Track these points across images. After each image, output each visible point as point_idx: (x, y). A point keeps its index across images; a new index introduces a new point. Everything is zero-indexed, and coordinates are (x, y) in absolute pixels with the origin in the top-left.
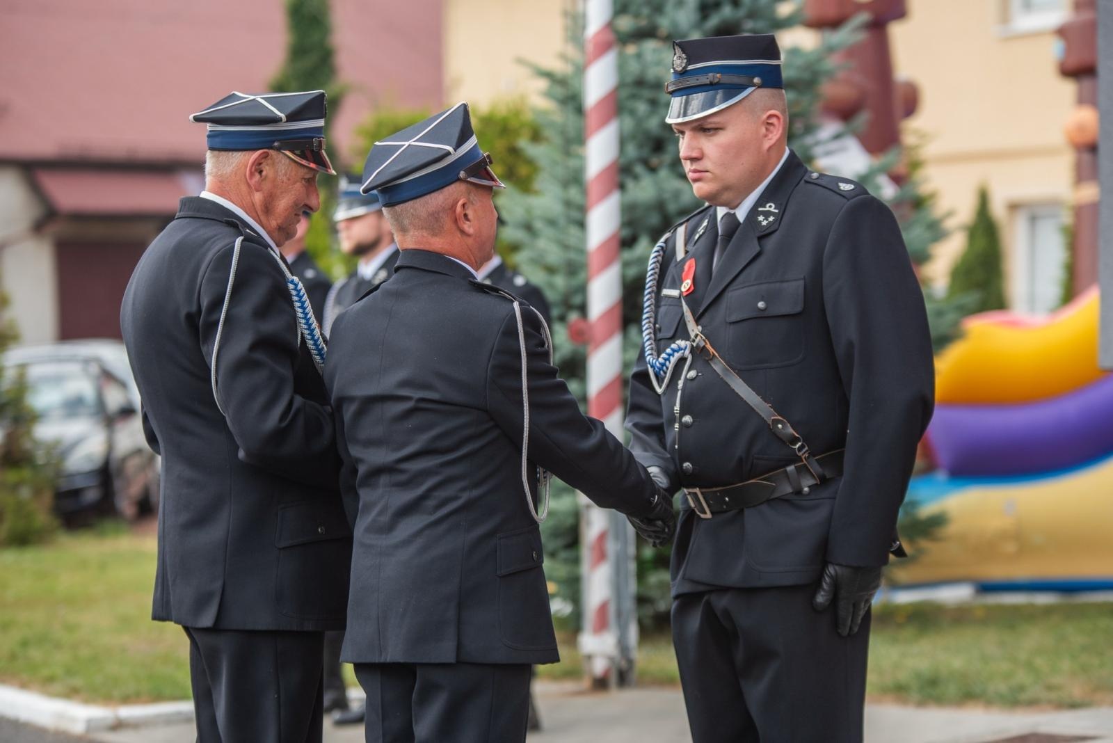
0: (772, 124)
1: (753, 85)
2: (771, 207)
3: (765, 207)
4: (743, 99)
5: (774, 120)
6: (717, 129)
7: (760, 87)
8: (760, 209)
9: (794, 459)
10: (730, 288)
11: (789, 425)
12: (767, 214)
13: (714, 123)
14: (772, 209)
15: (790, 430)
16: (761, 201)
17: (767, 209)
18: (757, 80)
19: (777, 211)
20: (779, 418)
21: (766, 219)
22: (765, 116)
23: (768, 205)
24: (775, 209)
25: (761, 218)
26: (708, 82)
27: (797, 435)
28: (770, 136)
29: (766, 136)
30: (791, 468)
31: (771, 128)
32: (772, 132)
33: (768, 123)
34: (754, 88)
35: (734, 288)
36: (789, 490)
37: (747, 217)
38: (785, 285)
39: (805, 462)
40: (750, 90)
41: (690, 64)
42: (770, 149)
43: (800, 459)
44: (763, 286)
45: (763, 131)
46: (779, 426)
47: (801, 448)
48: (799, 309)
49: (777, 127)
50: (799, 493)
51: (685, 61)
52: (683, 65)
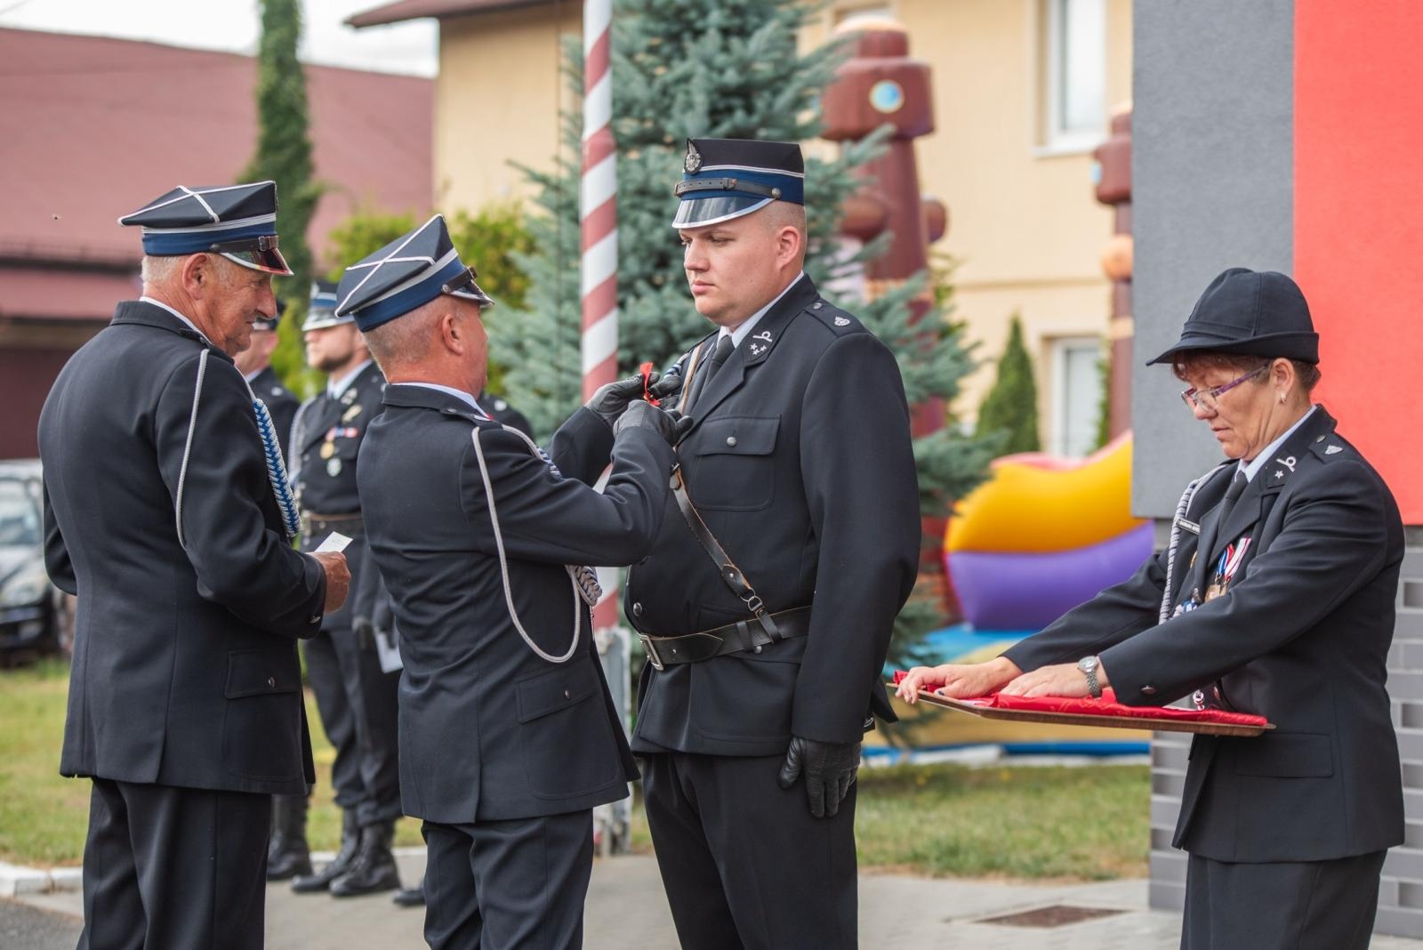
0: (787, 241)
1: (771, 196)
2: (766, 336)
3: (761, 335)
4: (759, 210)
5: (790, 237)
6: (725, 241)
7: (777, 199)
8: (755, 337)
9: (747, 615)
10: (707, 419)
11: (741, 575)
12: (760, 343)
13: (725, 232)
14: (767, 338)
15: (743, 581)
16: (757, 329)
17: (763, 337)
18: (775, 192)
19: (771, 341)
20: (733, 566)
21: (758, 348)
22: (781, 232)
23: (764, 333)
24: (770, 337)
25: (754, 347)
26: (721, 186)
27: (750, 588)
28: (785, 254)
29: (780, 254)
30: (741, 624)
31: (787, 245)
32: (787, 250)
33: (784, 240)
34: (771, 200)
35: (713, 418)
36: (740, 647)
37: (741, 343)
38: (760, 422)
39: (758, 618)
40: (767, 201)
41: (703, 165)
42: (784, 268)
43: (752, 615)
44: (737, 421)
45: (779, 246)
46: (732, 575)
47: (754, 603)
48: (769, 450)
49: (793, 245)
50: (751, 650)
51: (699, 161)
52: (697, 166)
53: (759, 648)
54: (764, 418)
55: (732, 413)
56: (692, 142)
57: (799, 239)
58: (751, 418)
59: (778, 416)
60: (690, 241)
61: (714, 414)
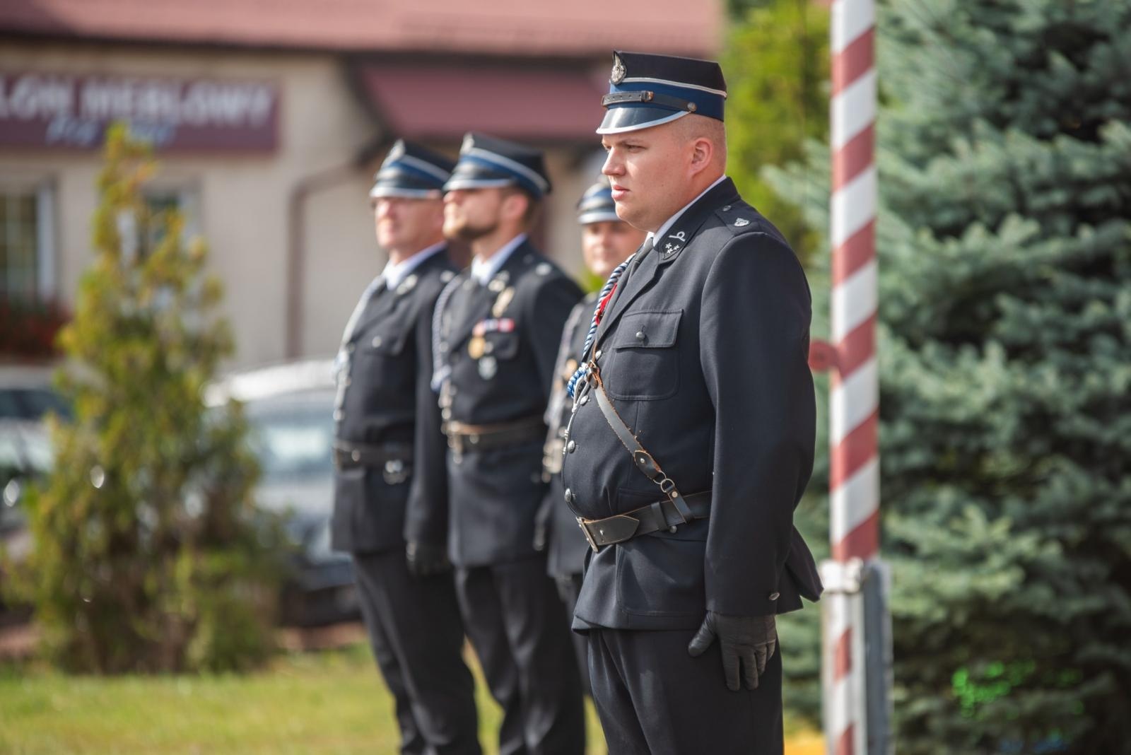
0: (701, 151)
1: (686, 109)
2: (681, 236)
3: (676, 235)
4: (671, 122)
5: (704, 148)
6: (640, 148)
7: (693, 112)
8: (671, 236)
9: (662, 497)
10: (625, 315)
11: (652, 459)
12: (675, 242)
13: (637, 140)
14: (681, 238)
15: (653, 465)
16: (673, 230)
17: (677, 237)
18: (690, 105)
19: (684, 240)
20: (645, 452)
21: (672, 247)
22: (693, 143)
23: (679, 233)
24: (684, 238)
25: (668, 246)
26: (640, 99)
27: (660, 471)
28: (698, 162)
29: (693, 162)
30: (656, 505)
31: (700, 155)
32: (700, 160)
33: (697, 150)
34: (686, 112)
35: (628, 314)
36: (656, 527)
37: (658, 243)
38: (665, 317)
39: (672, 500)
40: (682, 114)
41: (626, 77)
42: (695, 175)
43: (665, 497)
44: (647, 316)
45: (691, 157)
46: (642, 460)
47: (666, 485)
48: (671, 343)
49: (706, 155)
50: (667, 531)
51: (622, 73)
52: (620, 77)
53: (674, 528)
54: (671, 313)
55: (643, 309)
56: (618, 55)
57: (711, 149)
58: (658, 313)
59: (681, 310)
60: (609, 147)
61: (630, 309)
